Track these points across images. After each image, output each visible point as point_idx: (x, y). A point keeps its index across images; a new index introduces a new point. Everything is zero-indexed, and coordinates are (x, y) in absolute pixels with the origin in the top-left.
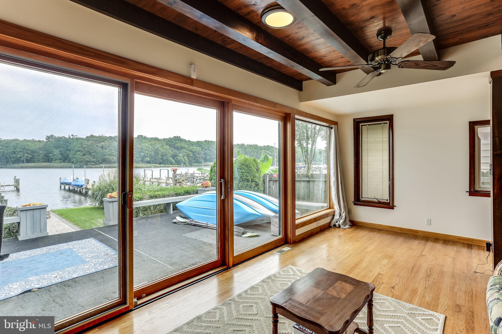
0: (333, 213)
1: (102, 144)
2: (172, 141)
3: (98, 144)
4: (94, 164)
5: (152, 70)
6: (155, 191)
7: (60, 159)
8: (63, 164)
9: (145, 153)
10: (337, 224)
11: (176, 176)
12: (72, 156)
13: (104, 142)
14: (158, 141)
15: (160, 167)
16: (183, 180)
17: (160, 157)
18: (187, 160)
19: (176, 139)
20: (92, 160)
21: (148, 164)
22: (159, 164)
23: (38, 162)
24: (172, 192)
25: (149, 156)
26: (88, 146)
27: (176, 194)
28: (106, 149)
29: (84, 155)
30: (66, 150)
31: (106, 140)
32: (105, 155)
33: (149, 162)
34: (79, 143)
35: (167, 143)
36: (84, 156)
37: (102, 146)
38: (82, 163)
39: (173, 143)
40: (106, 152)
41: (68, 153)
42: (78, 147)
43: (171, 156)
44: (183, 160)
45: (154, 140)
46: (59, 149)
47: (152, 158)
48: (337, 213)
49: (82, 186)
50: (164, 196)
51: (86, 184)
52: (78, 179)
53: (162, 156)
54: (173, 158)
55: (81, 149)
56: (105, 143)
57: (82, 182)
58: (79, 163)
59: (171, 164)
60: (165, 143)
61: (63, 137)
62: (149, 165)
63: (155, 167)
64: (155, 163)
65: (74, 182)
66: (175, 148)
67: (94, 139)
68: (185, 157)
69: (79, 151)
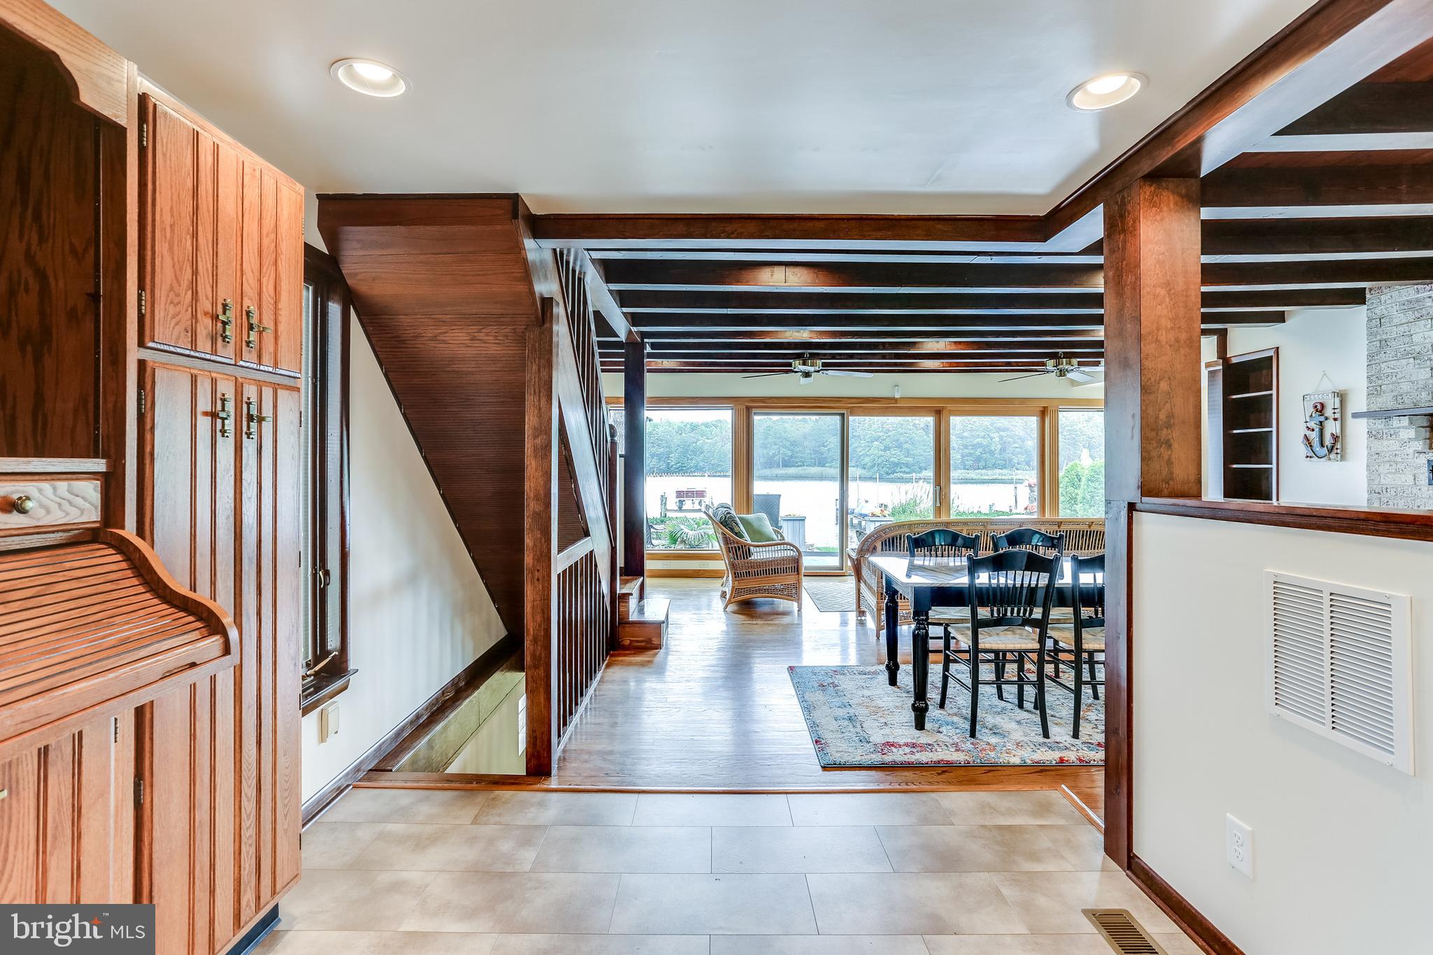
12: (864, 452)
23: (801, 466)
29: (887, 448)
36: (888, 452)
55: (880, 434)
58: (876, 468)
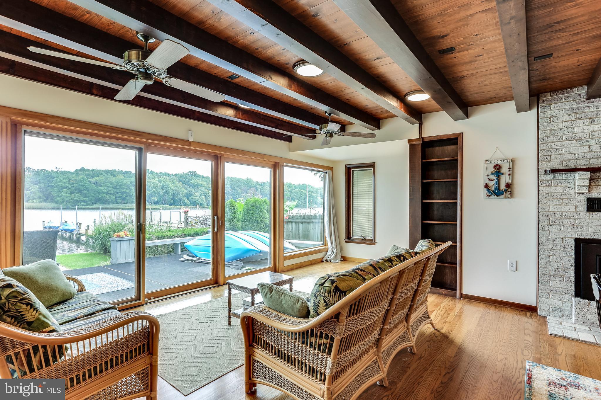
0: (326, 250)
1: (96, 180)
2: (186, 177)
3: (90, 180)
4: (85, 204)
5: (160, 138)
6: (163, 232)
7: (40, 198)
8: (43, 204)
9: (151, 191)
10: (328, 259)
11: (188, 218)
12: (56, 194)
13: (98, 177)
14: (168, 177)
15: (171, 209)
16: (196, 223)
17: (171, 197)
18: (205, 200)
19: (191, 174)
20: (83, 199)
21: (155, 205)
22: (170, 205)
24: (180, 233)
25: (156, 194)
26: (77, 181)
27: (185, 235)
28: (101, 186)
29: (72, 193)
30: (48, 186)
31: (101, 174)
32: (99, 193)
33: (156, 203)
34: (66, 178)
35: (179, 179)
36: (73, 195)
37: (96, 182)
38: (69, 203)
39: (187, 180)
40: (101, 190)
41: (51, 190)
42: (64, 183)
43: (184, 196)
44: (200, 200)
45: (164, 175)
46: (39, 185)
47: (160, 197)
48: (330, 250)
49: (73, 231)
50: (172, 237)
51: (78, 228)
52: (66, 222)
53: (174, 195)
54: (188, 198)
55: (68, 185)
56: (100, 178)
57: (72, 226)
58: (65, 203)
59: (185, 205)
60: (177, 179)
61: (44, 169)
62: (157, 206)
63: (164, 209)
64: (165, 204)
65: (62, 227)
66: (190, 186)
67: (85, 173)
68: (202, 197)
69: (65, 188)
